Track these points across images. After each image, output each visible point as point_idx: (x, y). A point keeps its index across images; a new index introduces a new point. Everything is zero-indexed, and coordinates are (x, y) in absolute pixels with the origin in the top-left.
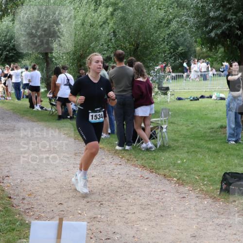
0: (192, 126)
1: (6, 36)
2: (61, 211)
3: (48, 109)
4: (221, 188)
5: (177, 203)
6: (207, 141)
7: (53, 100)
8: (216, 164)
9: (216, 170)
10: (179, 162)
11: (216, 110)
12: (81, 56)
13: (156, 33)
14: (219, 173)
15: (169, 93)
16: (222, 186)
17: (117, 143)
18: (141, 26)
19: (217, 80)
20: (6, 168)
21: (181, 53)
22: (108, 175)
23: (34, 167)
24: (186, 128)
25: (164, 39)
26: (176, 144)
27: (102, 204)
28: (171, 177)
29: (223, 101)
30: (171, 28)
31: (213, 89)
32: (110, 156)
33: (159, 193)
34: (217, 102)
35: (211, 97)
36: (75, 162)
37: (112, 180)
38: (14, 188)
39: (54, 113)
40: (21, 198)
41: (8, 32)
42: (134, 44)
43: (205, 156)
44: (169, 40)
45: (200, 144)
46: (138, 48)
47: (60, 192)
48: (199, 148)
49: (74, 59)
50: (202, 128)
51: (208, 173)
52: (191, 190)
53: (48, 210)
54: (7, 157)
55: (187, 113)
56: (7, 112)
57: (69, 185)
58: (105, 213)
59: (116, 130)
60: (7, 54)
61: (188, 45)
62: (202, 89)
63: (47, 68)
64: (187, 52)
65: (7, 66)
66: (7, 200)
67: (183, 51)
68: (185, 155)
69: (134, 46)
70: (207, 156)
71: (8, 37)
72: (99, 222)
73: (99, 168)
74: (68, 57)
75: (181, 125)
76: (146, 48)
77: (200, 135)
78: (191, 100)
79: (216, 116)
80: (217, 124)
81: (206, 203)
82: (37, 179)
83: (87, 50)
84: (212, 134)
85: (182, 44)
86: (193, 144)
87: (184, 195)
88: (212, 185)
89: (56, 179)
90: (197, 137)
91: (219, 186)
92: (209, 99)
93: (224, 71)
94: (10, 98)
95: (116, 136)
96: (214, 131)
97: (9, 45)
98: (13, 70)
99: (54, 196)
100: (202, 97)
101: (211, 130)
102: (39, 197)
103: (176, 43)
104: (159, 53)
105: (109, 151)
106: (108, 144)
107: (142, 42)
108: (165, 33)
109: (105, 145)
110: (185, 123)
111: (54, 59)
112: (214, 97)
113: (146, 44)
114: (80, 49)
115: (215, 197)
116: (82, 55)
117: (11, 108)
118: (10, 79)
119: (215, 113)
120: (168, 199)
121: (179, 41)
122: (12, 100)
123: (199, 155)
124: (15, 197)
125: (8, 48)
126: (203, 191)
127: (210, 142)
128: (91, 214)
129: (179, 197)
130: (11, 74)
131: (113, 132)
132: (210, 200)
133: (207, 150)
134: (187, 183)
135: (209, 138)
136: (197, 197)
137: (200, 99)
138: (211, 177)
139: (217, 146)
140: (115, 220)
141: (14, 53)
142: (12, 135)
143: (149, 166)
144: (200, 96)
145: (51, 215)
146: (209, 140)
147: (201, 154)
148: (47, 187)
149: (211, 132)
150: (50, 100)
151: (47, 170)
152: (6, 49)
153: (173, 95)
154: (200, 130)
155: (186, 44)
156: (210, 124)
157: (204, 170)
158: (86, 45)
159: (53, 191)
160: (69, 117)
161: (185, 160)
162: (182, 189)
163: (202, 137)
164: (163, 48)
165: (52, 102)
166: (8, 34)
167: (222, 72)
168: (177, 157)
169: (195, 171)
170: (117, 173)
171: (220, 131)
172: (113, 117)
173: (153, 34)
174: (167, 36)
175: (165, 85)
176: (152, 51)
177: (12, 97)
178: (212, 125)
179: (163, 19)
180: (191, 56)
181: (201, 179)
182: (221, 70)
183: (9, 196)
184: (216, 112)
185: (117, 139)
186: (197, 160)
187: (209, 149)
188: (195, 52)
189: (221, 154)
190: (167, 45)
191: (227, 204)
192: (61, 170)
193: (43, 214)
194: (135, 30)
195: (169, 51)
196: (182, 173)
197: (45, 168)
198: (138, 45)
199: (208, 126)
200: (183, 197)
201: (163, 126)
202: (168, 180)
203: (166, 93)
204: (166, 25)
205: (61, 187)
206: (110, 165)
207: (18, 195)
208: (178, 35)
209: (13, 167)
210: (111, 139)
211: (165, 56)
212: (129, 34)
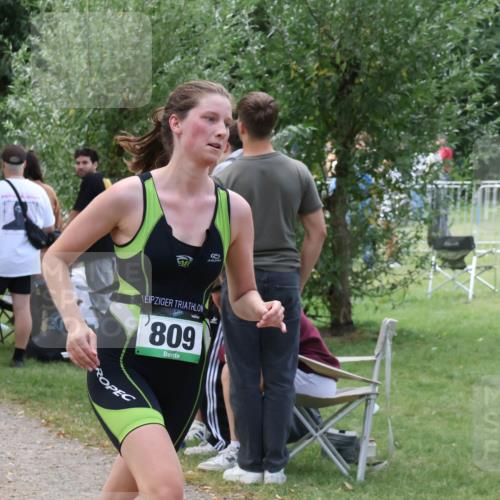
13: (431, 18)
15: (472, 261)
25: (465, 41)
42: (338, 61)
46: (354, 75)
69: (339, 69)
76: (387, 78)
104: (440, 100)
111: (8, 125)
113: (386, 63)
153: (490, 268)
164: (456, 78)
173: (418, 21)
174: (474, 31)
175: (457, 230)
176: (410, 91)
190: (475, 64)
195: (481, 90)
198: (354, 67)
203: (462, 258)
211: (465, 113)
212: (320, 22)
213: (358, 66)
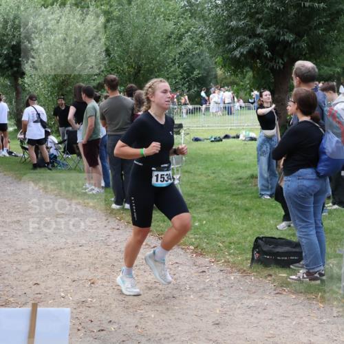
0: (213, 176)
2: (37, 294)
4: (253, 259)
5: (195, 279)
6: (233, 195)
7: (26, 143)
8: (245, 226)
9: (246, 234)
10: (197, 224)
11: (245, 154)
12: (63, 83)
13: (164, 52)
14: (249, 238)
15: (182, 132)
16: (253, 255)
17: (113, 199)
18: (144, 43)
19: (246, 114)
21: (198, 79)
22: (102, 243)
24: (206, 179)
25: (175, 59)
26: (193, 201)
27: (93, 283)
28: (186, 245)
29: (253, 142)
30: (184, 45)
31: (240, 126)
33: (170, 266)
34: (246, 144)
35: (238, 137)
37: (107, 250)
39: (28, 160)
42: (134, 66)
43: (231, 216)
44: (181, 61)
45: (224, 200)
46: (140, 70)
47: (36, 268)
48: (223, 205)
50: (226, 178)
51: (235, 239)
52: (213, 262)
53: (19, 293)
55: (207, 158)
57: (48, 258)
58: (97, 295)
61: (207, 68)
62: (226, 126)
63: (17, 99)
64: (206, 77)
67: (200, 75)
68: (205, 215)
69: (134, 69)
70: (234, 216)
72: (89, 307)
74: (46, 83)
75: (200, 175)
76: (150, 71)
77: (225, 188)
78: (212, 141)
79: (245, 161)
80: (246, 172)
81: (232, 278)
84: (239, 187)
85: (199, 67)
86: (216, 201)
87: (204, 269)
88: (240, 254)
89: (30, 251)
90: (220, 191)
91: (249, 256)
92: (236, 140)
93: (254, 102)
96: (243, 181)
99: (27, 274)
100: (227, 137)
101: (239, 181)
102: (6, 276)
103: (190, 65)
104: (168, 78)
107: (145, 64)
108: (174, 52)
110: (204, 172)
112: (242, 137)
113: (150, 66)
115: (245, 271)
116: (64, 80)
119: (244, 159)
120: (183, 275)
121: (194, 62)
123: (223, 215)
126: (229, 262)
127: (237, 197)
128: (78, 297)
129: (197, 272)
131: (107, 185)
132: (238, 275)
133: (234, 208)
134: (208, 253)
135: (236, 192)
136: (221, 271)
137: (224, 140)
138: (239, 244)
139: (246, 203)
140: (110, 304)
143: (157, 231)
144: (223, 136)
145: (23, 299)
146: (236, 195)
147: (226, 214)
148: (18, 262)
149: (239, 184)
150: (22, 142)
151: (17, 239)
153: (188, 134)
154: (224, 181)
155: (203, 66)
156: (237, 173)
157: (230, 234)
159: (26, 267)
161: (204, 222)
162: (201, 260)
163: (226, 190)
164: (174, 71)
165: (24, 146)
167: (252, 103)
168: (194, 217)
169: (218, 236)
170: (114, 240)
171: (251, 182)
173: (159, 53)
174: (178, 56)
175: (177, 122)
176: (158, 75)
178: (239, 175)
179: (172, 33)
180: (210, 82)
181: (225, 247)
182: (250, 101)
184: (245, 157)
185: (113, 195)
186: (220, 222)
187: (236, 205)
188: (216, 77)
189: (252, 212)
190: (179, 67)
191: (261, 279)
192: (37, 237)
193: (12, 299)
194: (136, 48)
195: (182, 75)
196: (201, 239)
197: (15, 235)
199: (235, 176)
200: (203, 272)
201: (175, 177)
202: (183, 249)
203: (179, 131)
204: (176, 41)
205: (37, 262)
206: (104, 229)
208: (193, 55)
211: (176, 82)
212: (127, 53)
213: (140, 67)
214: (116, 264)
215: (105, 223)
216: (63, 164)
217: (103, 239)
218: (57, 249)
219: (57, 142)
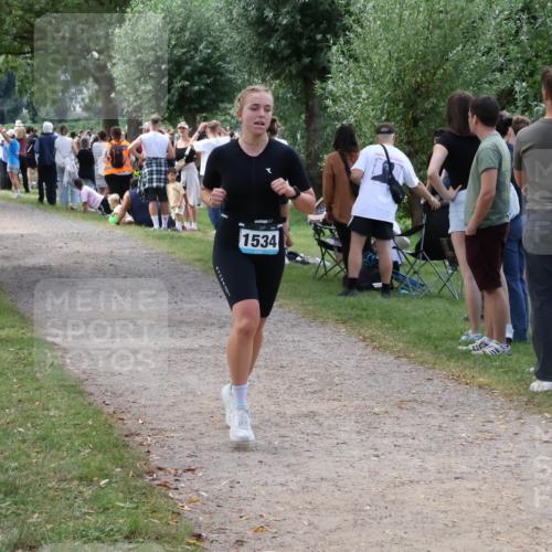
1: (182, 30)
3: (311, 261)
7: (327, 232)
12: (416, 90)
17: (532, 369)
20: (185, 444)
22: (508, 474)
23: (270, 443)
32: (513, 414)
36: (397, 429)
37: (520, 492)
38: (212, 506)
39: (332, 273)
40: (233, 538)
41: (188, 18)
47: (355, 525)
49: (395, 102)
54: (187, 409)
56: (185, 267)
57: (383, 504)
59: (530, 331)
60: (183, 87)
63: (307, 129)
65: (183, 124)
66: (189, 544)
71: (187, 34)
73: (476, 450)
74: (377, 92)
82: (282, 480)
83: (438, 68)
89: (340, 483)
94: (194, 226)
95: (530, 348)
97: (192, 57)
98: (202, 136)
99: (335, 537)
102: (288, 539)
105: (511, 394)
106: (506, 372)
109: (496, 378)
111: (329, 102)
114: (415, 67)
116: (419, 85)
117: (197, 256)
118: (192, 165)
122: (199, 230)
124: (214, 536)
125: (188, 68)
130: (197, 149)
131: (520, 335)
141: (207, 85)
142: (203, 342)
148: (314, 509)
150: (318, 231)
151: (308, 454)
152: (184, 73)
158: (434, 54)
159: (331, 521)
160: (377, 285)
165: (323, 239)
166: (189, 24)
172: (524, 288)
177: (199, 223)
183: (197, 531)
192: (355, 453)
197: (305, 445)
206: (511, 440)
207: (221, 530)
209: (206, 441)
210: (515, 357)
214: (544, 526)
215: (514, 426)
216: (414, 283)
217: (512, 463)
218: (403, 484)
219: (399, 232)
